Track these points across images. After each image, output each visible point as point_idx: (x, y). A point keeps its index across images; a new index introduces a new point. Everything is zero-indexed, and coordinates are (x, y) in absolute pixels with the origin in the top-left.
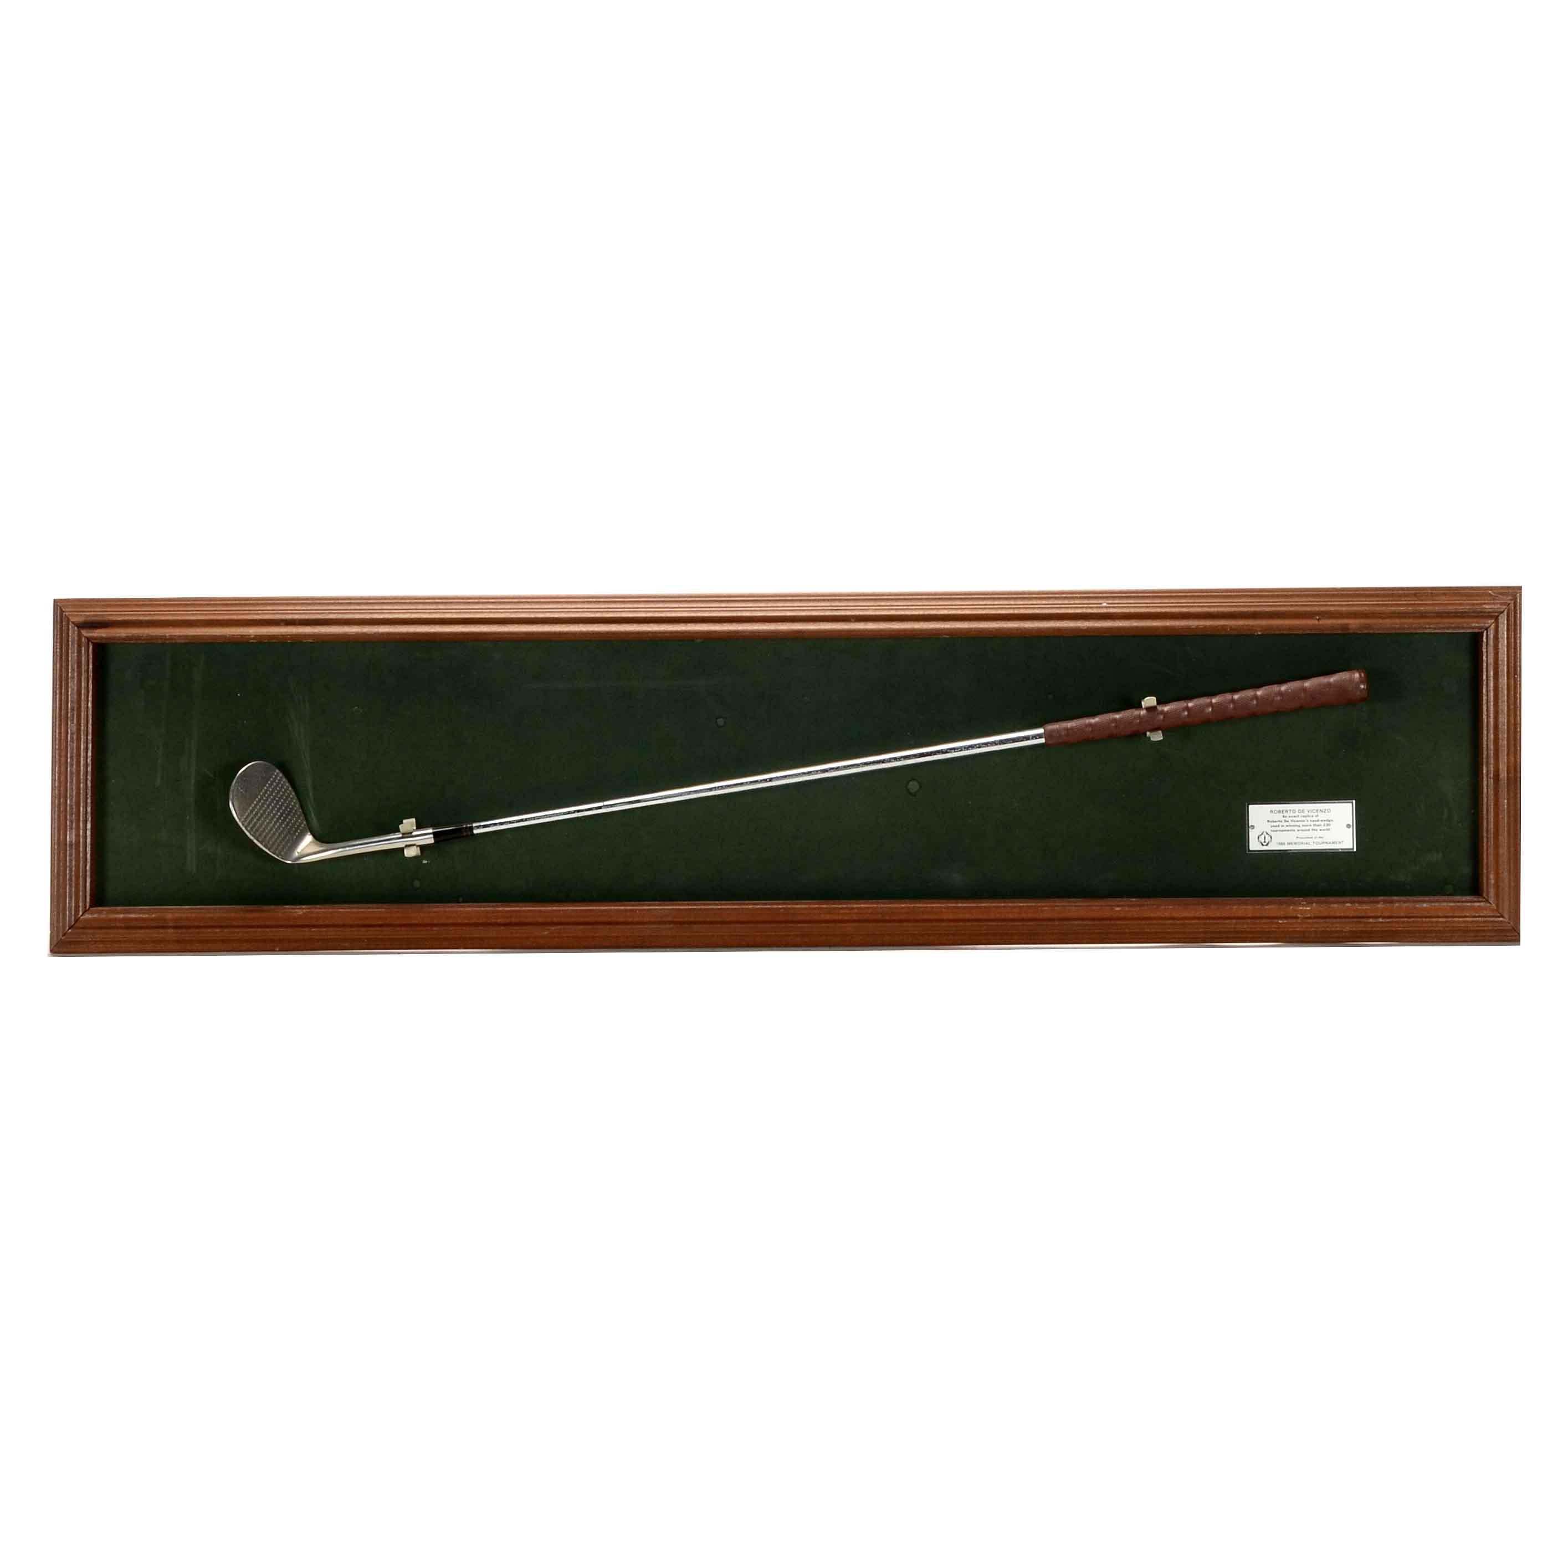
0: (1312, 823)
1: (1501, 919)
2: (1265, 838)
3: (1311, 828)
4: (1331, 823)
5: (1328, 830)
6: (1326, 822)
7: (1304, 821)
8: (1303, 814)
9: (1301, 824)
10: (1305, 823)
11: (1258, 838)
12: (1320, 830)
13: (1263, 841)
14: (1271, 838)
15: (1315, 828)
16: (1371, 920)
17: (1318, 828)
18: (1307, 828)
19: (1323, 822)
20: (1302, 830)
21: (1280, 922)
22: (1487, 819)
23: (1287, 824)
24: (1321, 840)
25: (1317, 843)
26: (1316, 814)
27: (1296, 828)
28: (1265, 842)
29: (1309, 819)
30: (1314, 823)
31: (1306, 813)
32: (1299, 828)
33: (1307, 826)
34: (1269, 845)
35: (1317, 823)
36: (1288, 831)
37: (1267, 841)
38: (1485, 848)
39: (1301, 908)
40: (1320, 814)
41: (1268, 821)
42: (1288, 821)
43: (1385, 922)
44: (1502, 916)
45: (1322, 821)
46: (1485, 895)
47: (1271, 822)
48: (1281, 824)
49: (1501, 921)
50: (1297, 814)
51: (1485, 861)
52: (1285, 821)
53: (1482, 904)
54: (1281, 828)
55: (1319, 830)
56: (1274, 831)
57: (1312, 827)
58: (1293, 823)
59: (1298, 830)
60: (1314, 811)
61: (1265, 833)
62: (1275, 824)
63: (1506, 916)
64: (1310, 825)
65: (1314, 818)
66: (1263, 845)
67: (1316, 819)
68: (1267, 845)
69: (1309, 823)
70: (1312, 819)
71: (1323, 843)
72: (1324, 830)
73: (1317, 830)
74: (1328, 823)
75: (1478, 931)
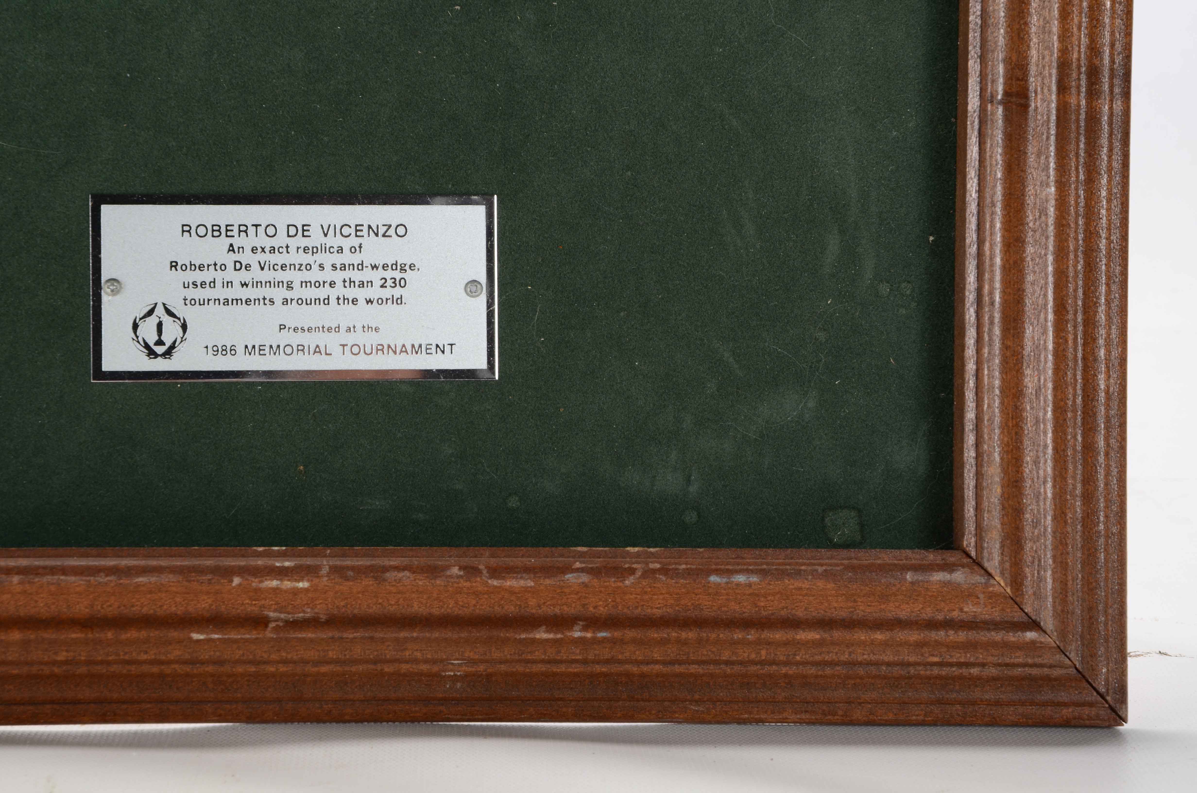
0: (339, 276)
1: (1031, 635)
2: (160, 326)
3: (333, 293)
4: (409, 275)
5: (399, 301)
6: (389, 274)
7: (308, 267)
8: (304, 242)
9: (296, 277)
10: (315, 275)
11: (135, 326)
12: (369, 301)
13: (152, 339)
14: (184, 327)
15: (351, 293)
16: (542, 634)
17: (362, 294)
18: (322, 292)
19: (381, 273)
20: (300, 301)
21: (196, 636)
22: (980, 254)
23: (244, 276)
24: (369, 340)
25: (356, 350)
26: (356, 242)
27: (279, 294)
28: (160, 343)
29: (328, 259)
30: (347, 274)
31: (316, 238)
32: (289, 295)
33: (318, 284)
34: (176, 354)
35: (357, 276)
36: (248, 302)
37: (168, 339)
38: (971, 367)
39: (275, 583)
40: (369, 242)
41: (174, 265)
42: (248, 267)
43: (595, 641)
44: (1035, 625)
45: (374, 267)
46: (969, 541)
47: (185, 267)
48: (219, 276)
49: (1033, 642)
50: (281, 240)
51: (970, 415)
52: (238, 266)
53: (959, 576)
54: (220, 293)
55: (362, 302)
56: (193, 302)
57: (339, 290)
58: (267, 275)
59: (285, 302)
60: (346, 231)
61: (160, 311)
62: (199, 276)
63: (1048, 622)
64: (332, 284)
65: (347, 258)
66: (151, 353)
67: (356, 259)
68: (168, 353)
69: (328, 275)
70: (338, 259)
71: (380, 349)
72: (381, 301)
73: (355, 301)
74: (398, 275)
75: (945, 682)
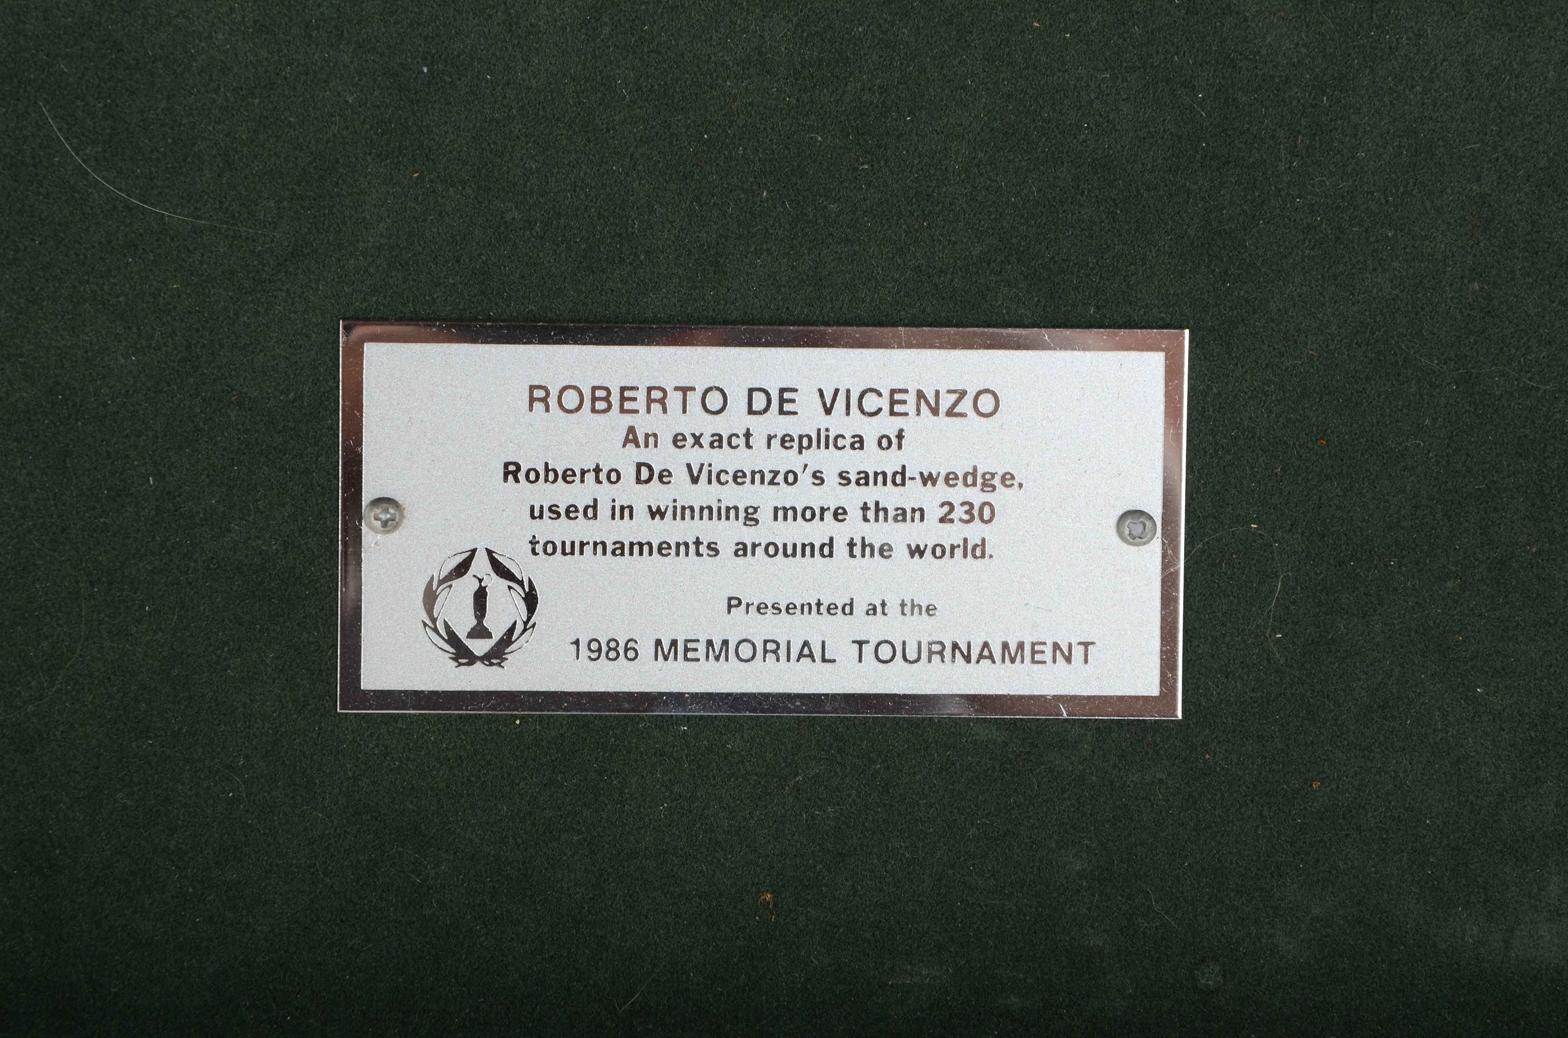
0: (853, 498)
2: (480, 597)
3: (842, 533)
4: (1001, 497)
5: (979, 550)
6: (959, 494)
7: (791, 477)
8: (779, 425)
9: (764, 498)
10: (803, 494)
11: (430, 598)
12: (916, 552)
13: (463, 623)
14: (531, 600)
15: (878, 532)
17: (900, 536)
18: (817, 531)
19: (941, 492)
20: (772, 549)
23: (656, 494)
24: (914, 631)
25: (887, 652)
26: (888, 425)
27: (729, 533)
28: (480, 632)
29: (831, 462)
30: (871, 494)
31: (808, 417)
32: (749, 535)
33: (810, 514)
34: (512, 659)
35: (891, 497)
36: (663, 548)
37: (497, 625)
40: (919, 426)
41: (511, 471)
42: (664, 476)
45: (928, 479)
47: (532, 476)
48: (605, 493)
50: (735, 419)
52: (645, 473)
54: (605, 529)
55: (900, 552)
56: (551, 548)
57: (854, 527)
58: (704, 494)
59: (742, 550)
60: (871, 402)
61: (481, 566)
62: (563, 494)
64: (839, 514)
65: (872, 459)
66: (462, 654)
67: (890, 461)
68: (496, 655)
69: (831, 495)
70: (853, 462)
71: (936, 650)
72: (939, 551)
73: (885, 551)
74: (976, 496)
